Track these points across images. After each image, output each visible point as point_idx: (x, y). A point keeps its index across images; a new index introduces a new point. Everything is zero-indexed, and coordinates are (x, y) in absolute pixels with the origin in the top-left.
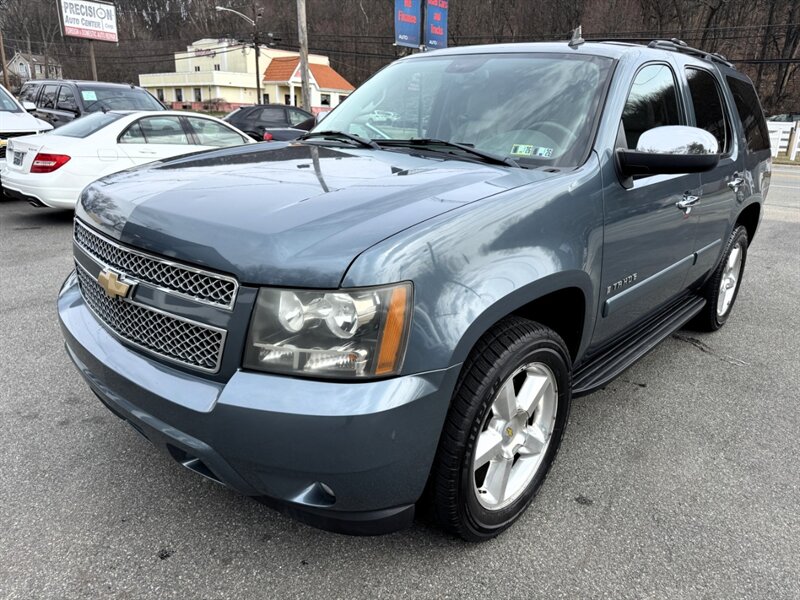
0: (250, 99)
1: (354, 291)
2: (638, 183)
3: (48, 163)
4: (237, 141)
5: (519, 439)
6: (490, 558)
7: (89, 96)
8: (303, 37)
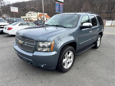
0: (36, 20)
1: (48, 42)
2: (83, 30)
3: (10, 29)
4: (34, 25)
5: (69, 60)
6: (66, 75)
7: (15, 20)
8: (43, 11)
